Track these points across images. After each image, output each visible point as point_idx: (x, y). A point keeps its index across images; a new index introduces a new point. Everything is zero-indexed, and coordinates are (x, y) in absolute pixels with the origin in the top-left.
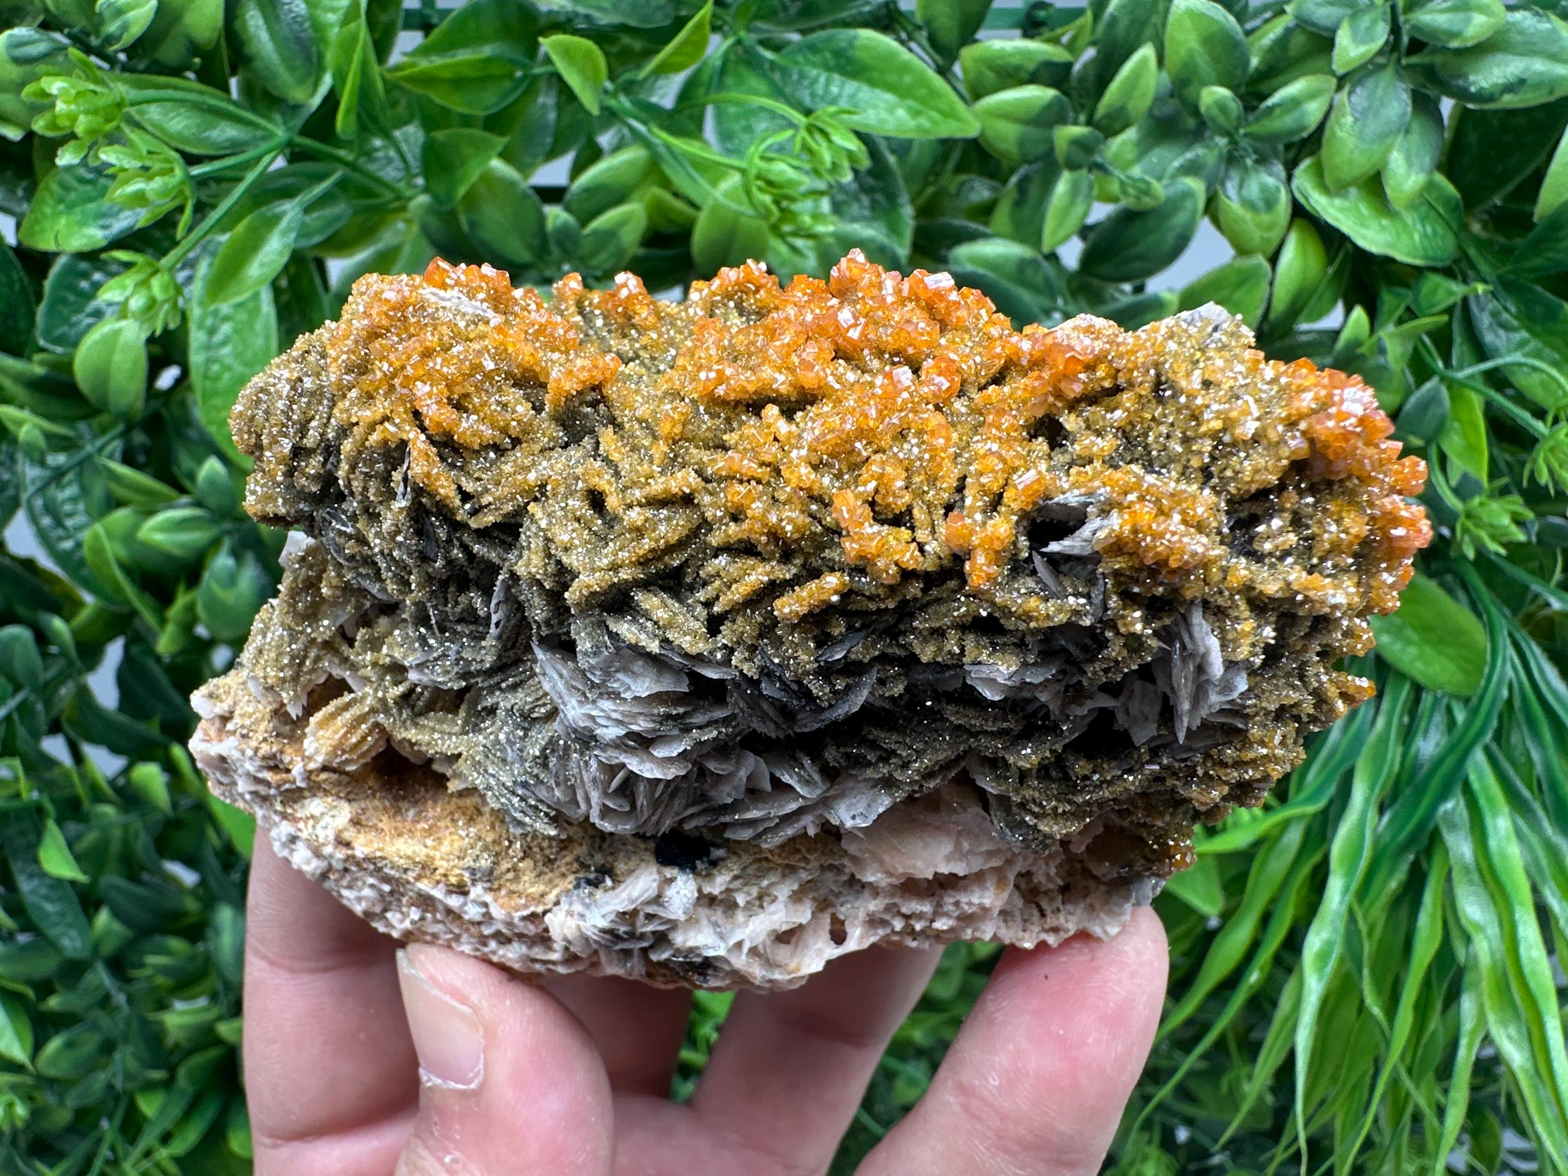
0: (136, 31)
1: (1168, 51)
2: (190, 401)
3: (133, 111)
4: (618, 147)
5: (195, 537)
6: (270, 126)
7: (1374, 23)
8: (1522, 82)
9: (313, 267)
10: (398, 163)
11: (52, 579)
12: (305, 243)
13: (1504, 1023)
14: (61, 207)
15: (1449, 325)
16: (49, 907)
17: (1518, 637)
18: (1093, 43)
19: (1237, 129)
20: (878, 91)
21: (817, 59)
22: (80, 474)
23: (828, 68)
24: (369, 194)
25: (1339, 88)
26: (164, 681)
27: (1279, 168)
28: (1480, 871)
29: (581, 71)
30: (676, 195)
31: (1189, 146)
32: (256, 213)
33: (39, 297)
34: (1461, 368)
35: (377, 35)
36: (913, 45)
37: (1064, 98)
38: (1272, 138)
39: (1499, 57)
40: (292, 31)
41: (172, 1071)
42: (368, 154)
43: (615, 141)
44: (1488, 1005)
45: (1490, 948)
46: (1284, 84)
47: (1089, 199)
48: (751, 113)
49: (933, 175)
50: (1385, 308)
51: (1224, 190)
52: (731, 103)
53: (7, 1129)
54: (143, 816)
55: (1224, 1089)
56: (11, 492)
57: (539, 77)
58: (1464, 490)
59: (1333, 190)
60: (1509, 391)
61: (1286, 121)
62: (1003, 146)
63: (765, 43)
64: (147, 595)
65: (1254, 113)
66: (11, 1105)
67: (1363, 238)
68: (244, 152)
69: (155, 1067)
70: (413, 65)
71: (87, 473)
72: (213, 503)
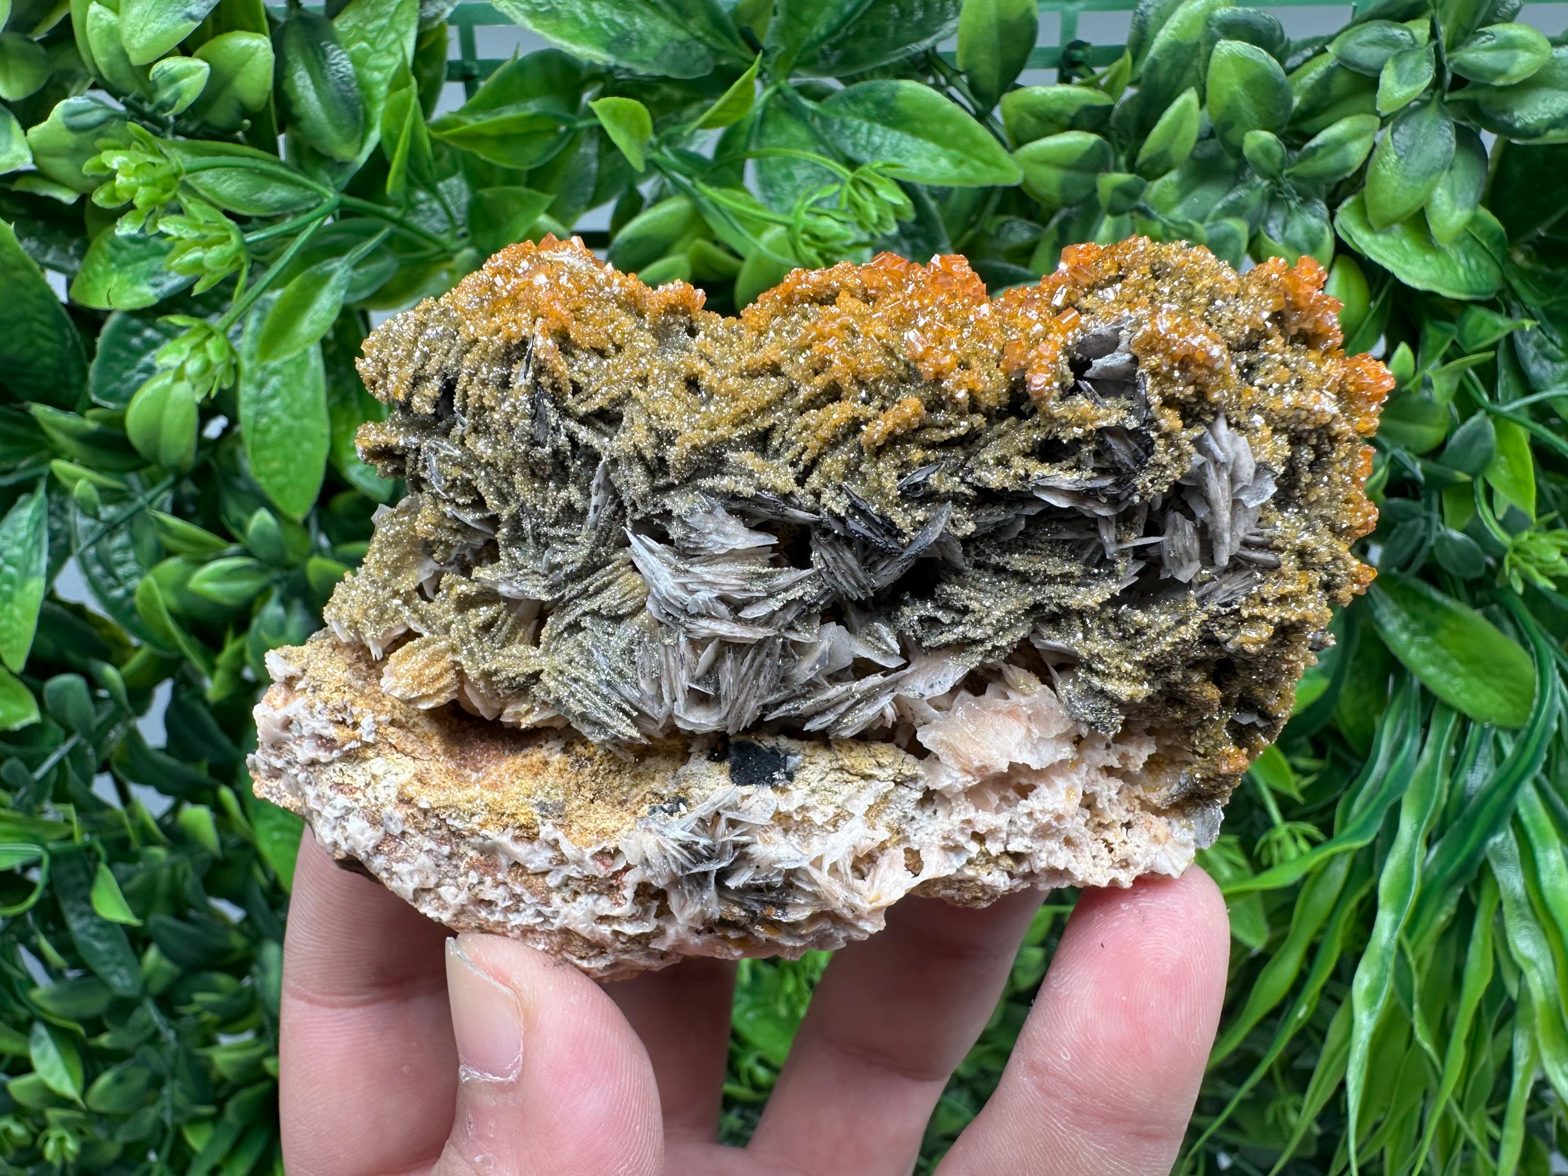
0: (189, 98)
1: (1210, 95)
2: (239, 451)
3: (188, 179)
4: (658, 199)
5: (245, 587)
6: (321, 188)
7: (1419, 63)
9: (359, 319)
10: (442, 214)
11: (98, 622)
12: (353, 299)
13: (1557, 1058)
14: (113, 266)
15: (1495, 359)
16: (99, 946)
18: (1133, 84)
19: (1281, 171)
20: (920, 141)
21: (860, 109)
22: (131, 525)
23: (870, 118)
24: (416, 248)
25: (1383, 124)
26: (212, 725)
27: (1321, 207)
28: (1531, 904)
29: (628, 131)
30: (717, 243)
31: (1230, 190)
32: (307, 271)
33: (91, 354)
34: (1508, 403)
35: (424, 89)
36: (952, 91)
37: (1106, 143)
38: (1314, 179)
39: (1544, 93)
40: (339, 90)
41: (220, 1104)
42: (412, 207)
43: (657, 190)
44: (1541, 1042)
45: (1544, 985)
46: (1328, 125)
48: (790, 162)
49: (973, 218)
50: (1430, 342)
51: (1267, 229)
52: (773, 154)
53: (57, 1163)
54: (191, 855)
55: (1270, 1118)
56: (62, 541)
57: (581, 130)
58: (1511, 523)
59: (1376, 228)
60: (1554, 421)
61: (1332, 162)
62: (1044, 191)
63: (804, 90)
64: (195, 640)
65: (1297, 154)
66: (61, 1140)
67: (1407, 273)
68: (297, 214)
69: (202, 1102)
70: (458, 123)
71: (138, 524)
72: (262, 553)
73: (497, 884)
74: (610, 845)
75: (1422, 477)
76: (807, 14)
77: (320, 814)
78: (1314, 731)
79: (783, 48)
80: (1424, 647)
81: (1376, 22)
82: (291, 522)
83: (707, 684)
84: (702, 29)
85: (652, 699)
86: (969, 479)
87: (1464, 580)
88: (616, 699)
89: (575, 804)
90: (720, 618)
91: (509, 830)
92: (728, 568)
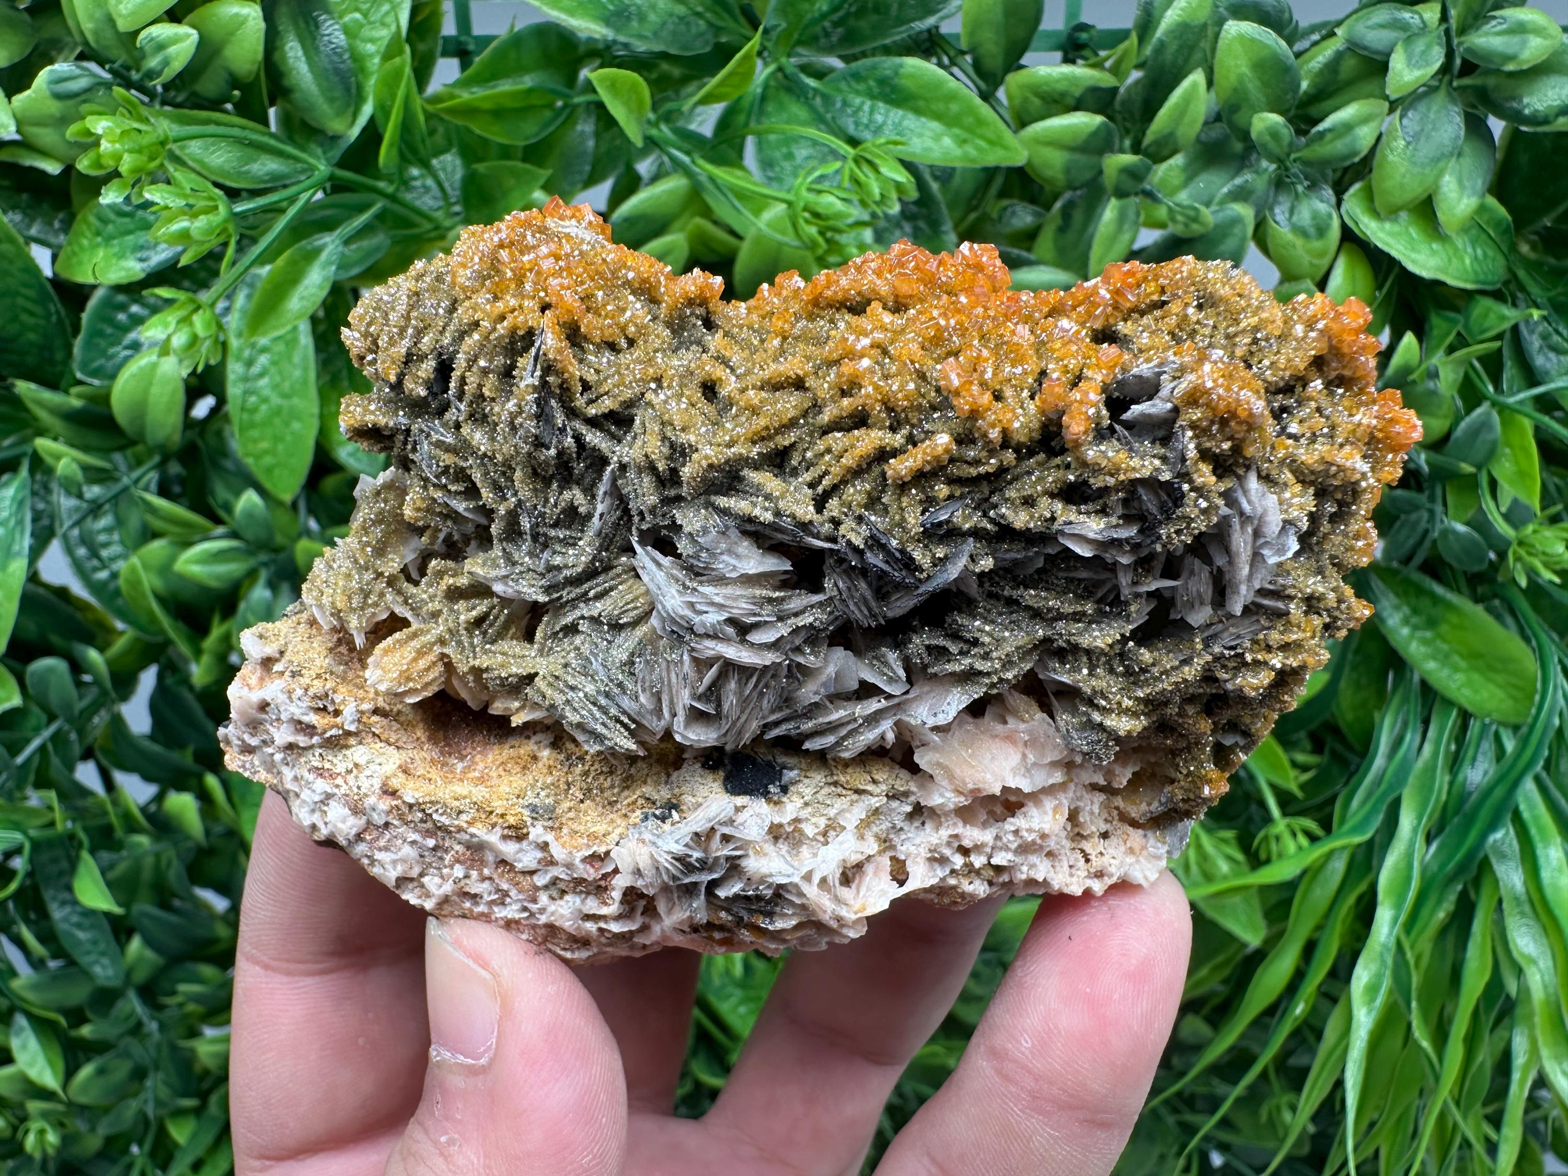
0: (177, 65)
1: (1217, 77)
2: (227, 433)
3: (176, 147)
4: (655, 178)
5: (232, 569)
6: (311, 160)
7: (1429, 47)
9: (348, 293)
10: (436, 191)
11: (83, 606)
12: (344, 275)
13: (1557, 1058)
14: (99, 239)
15: (1500, 349)
16: (81, 935)
18: (1138, 67)
19: (1288, 155)
20: (923, 119)
21: (861, 87)
22: (116, 505)
23: (873, 97)
24: (409, 224)
25: (1391, 110)
26: (198, 710)
27: (1328, 193)
28: (1531, 901)
29: (626, 104)
30: (716, 223)
31: (1238, 172)
32: (297, 246)
33: (76, 330)
34: (1513, 394)
36: (955, 70)
37: (1112, 125)
38: (1322, 163)
39: (1554, 80)
40: (332, 62)
41: (204, 1097)
42: (405, 183)
43: (654, 168)
44: (1541, 1040)
45: (1543, 981)
46: (1336, 109)
47: (1136, 225)
48: (791, 140)
49: (976, 201)
50: (1435, 332)
51: (1273, 216)
52: (772, 131)
53: (37, 1155)
54: (176, 844)
55: (1264, 1117)
56: (45, 522)
57: (577, 106)
58: (1515, 515)
59: (1382, 214)
60: (1559, 412)
61: (1338, 147)
62: (1049, 173)
63: (806, 69)
64: (181, 625)
65: (1304, 138)
66: (42, 1132)
67: (1413, 261)
68: (285, 187)
69: (185, 1095)
70: (452, 97)
71: (123, 505)
72: (249, 535)
73: (483, 879)
74: (602, 849)
75: (1426, 468)
77: (298, 795)
78: (1314, 726)
79: (784, 25)
80: (1425, 642)
81: (1385, 5)
82: (279, 503)
83: (709, 701)
84: (703, 4)
85: (651, 712)
87: (1465, 573)
88: (613, 711)
89: (566, 805)
90: (727, 640)
91: (498, 828)
92: (739, 591)
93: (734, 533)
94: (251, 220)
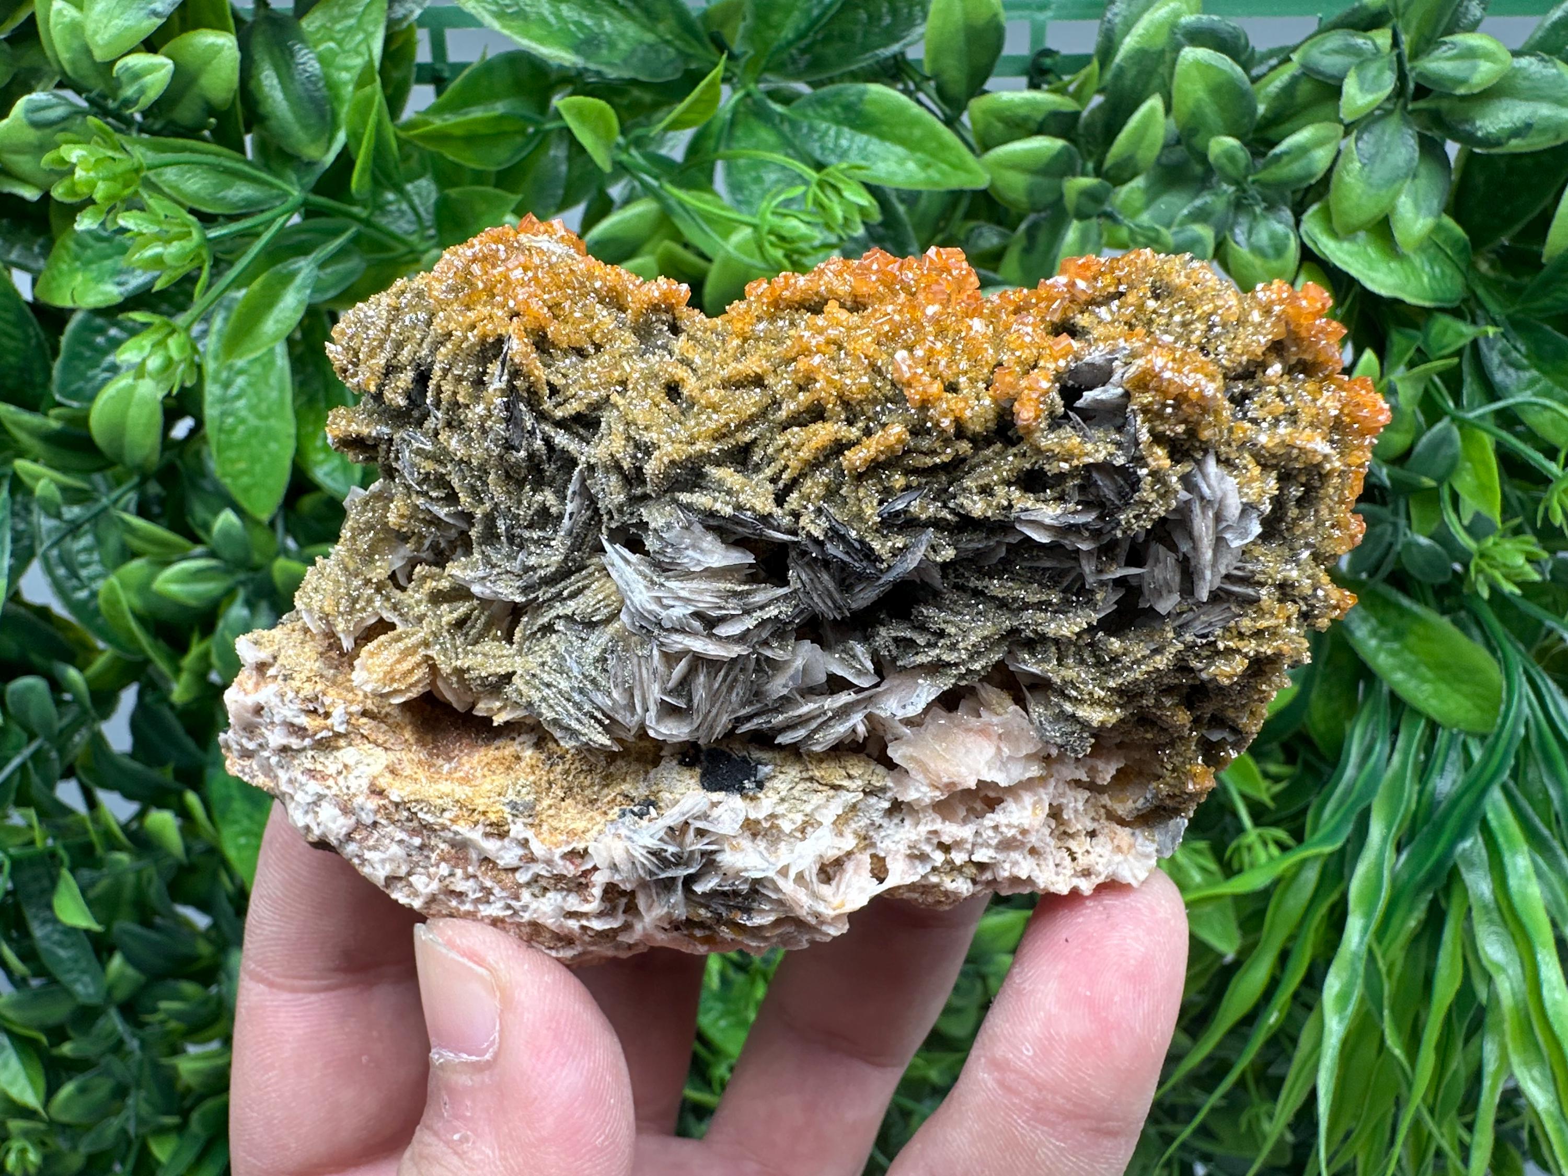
0: (153, 94)
1: (1175, 101)
2: (205, 453)
3: (151, 174)
4: (628, 201)
5: (211, 588)
6: (285, 186)
7: (1381, 72)
8: (1528, 126)
10: (410, 215)
11: (64, 625)
12: (319, 298)
13: (1526, 1064)
14: (78, 264)
15: (1460, 365)
16: (62, 953)
17: (1533, 672)
18: (1100, 91)
19: (1245, 177)
20: (888, 144)
21: (827, 112)
22: (96, 525)
23: (838, 122)
24: (384, 248)
25: (1347, 134)
26: (178, 728)
27: (1287, 214)
28: (1499, 909)
29: (594, 131)
30: (686, 246)
31: (1197, 195)
32: (272, 270)
33: (55, 352)
34: (1473, 409)
35: (390, 91)
36: (919, 95)
37: (1074, 149)
38: (1280, 185)
39: (1506, 103)
40: (306, 90)
41: (185, 1115)
42: (381, 208)
43: (626, 192)
44: (1510, 1047)
45: (1512, 988)
46: (1293, 132)
47: (1100, 246)
48: (759, 165)
49: (942, 224)
50: (1395, 350)
51: (1233, 236)
52: (741, 156)
54: (156, 862)
55: (1243, 1128)
56: (26, 542)
57: (550, 131)
58: (1477, 529)
59: (1341, 234)
60: (1519, 428)
61: (1294, 169)
62: (1012, 196)
63: (774, 95)
64: (161, 643)
65: (1262, 161)
66: (23, 1151)
67: (1372, 280)
68: (262, 211)
69: (168, 1113)
70: (427, 123)
71: (102, 525)
72: (227, 554)
73: (468, 877)
74: (580, 846)
75: (1388, 483)
76: (775, 18)
77: (292, 797)
78: (1285, 737)
79: (751, 52)
80: (1392, 653)
81: (1340, 31)
82: (257, 523)
83: (679, 696)
84: (671, 33)
85: (624, 708)
86: (951, 505)
87: (1433, 586)
88: (587, 707)
89: (546, 802)
90: (693, 633)
91: (480, 826)
92: (704, 585)
93: (698, 528)
94: (228, 244)
